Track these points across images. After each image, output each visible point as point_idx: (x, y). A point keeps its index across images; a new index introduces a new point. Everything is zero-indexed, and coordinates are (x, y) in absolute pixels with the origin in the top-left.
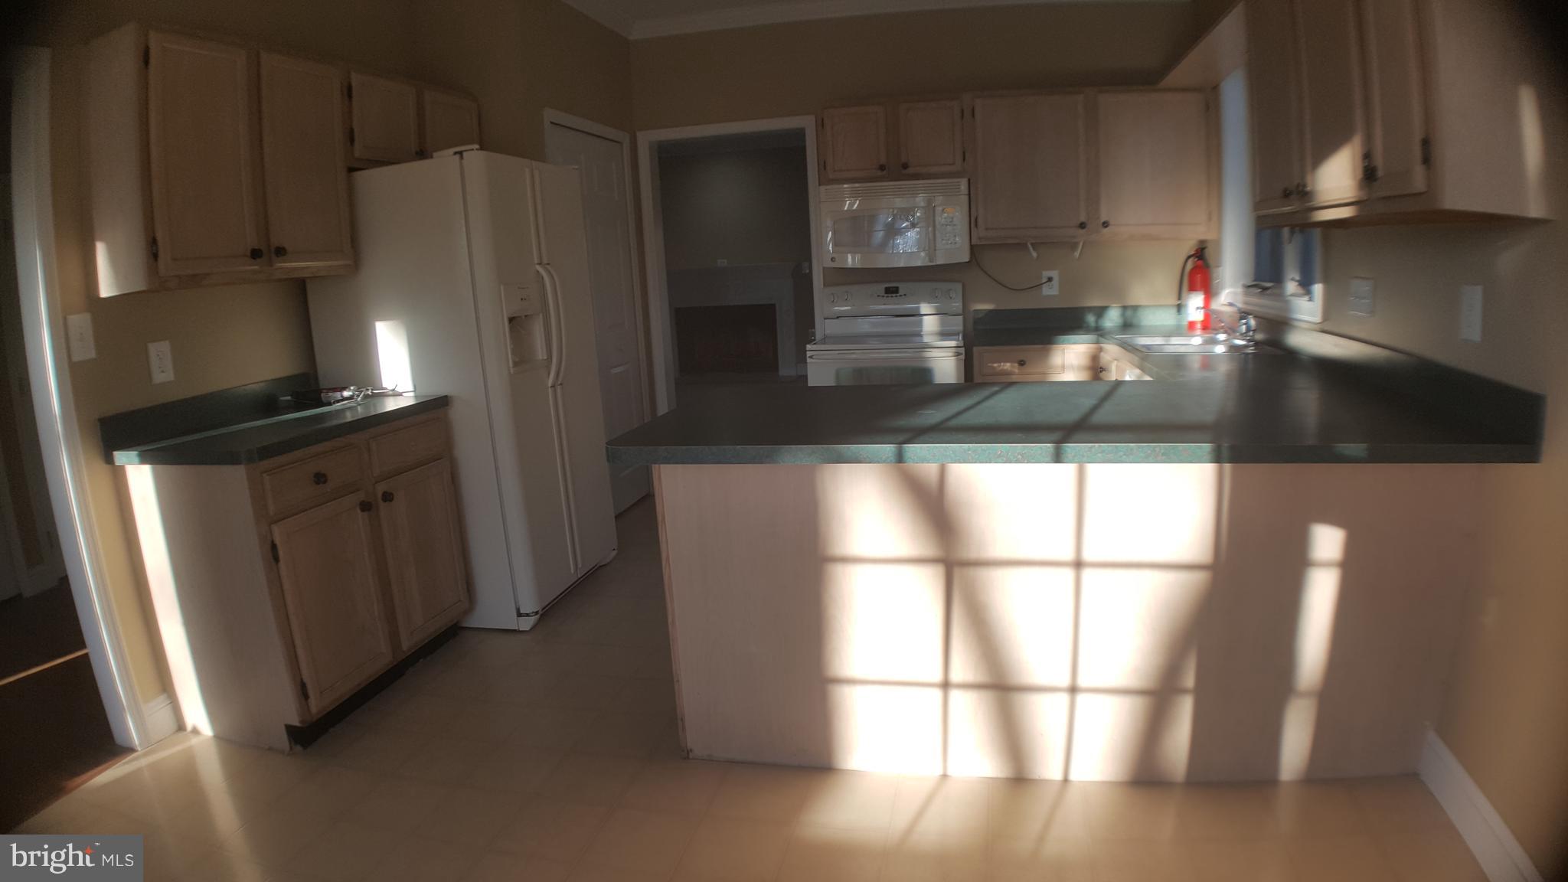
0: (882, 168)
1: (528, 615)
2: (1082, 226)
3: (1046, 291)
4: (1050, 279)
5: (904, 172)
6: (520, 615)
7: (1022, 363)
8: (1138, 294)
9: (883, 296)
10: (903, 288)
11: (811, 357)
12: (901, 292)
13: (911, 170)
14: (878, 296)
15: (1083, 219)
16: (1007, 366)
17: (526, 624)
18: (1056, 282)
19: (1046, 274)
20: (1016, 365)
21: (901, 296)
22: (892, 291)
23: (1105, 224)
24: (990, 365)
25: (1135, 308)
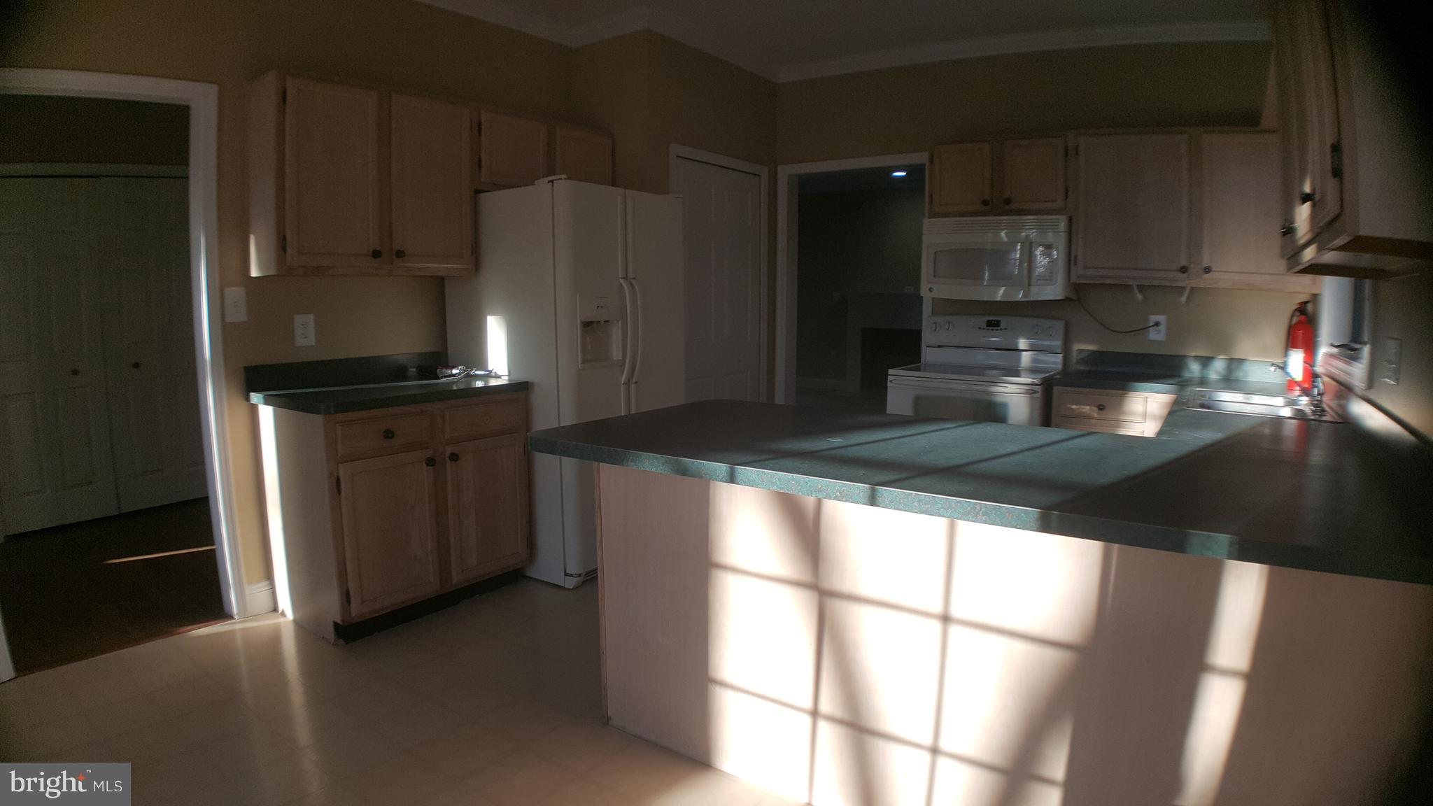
0: (985, 203)
1: (572, 576)
2: (1184, 270)
3: (1153, 335)
4: (1157, 324)
5: (1007, 207)
6: (566, 574)
7: (1101, 408)
8: (1244, 347)
9: (984, 329)
10: (1004, 322)
11: (891, 381)
12: (1002, 325)
13: (1013, 206)
14: (980, 328)
15: (1184, 263)
16: (1086, 409)
17: (571, 583)
18: (1162, 328)
19: (1154, 318)
20: (1096, 409)
21: (1001, 329)
22: (993, 324)
23: (1207, 270)
24: (1069, 406)
25: (1241, 361)
